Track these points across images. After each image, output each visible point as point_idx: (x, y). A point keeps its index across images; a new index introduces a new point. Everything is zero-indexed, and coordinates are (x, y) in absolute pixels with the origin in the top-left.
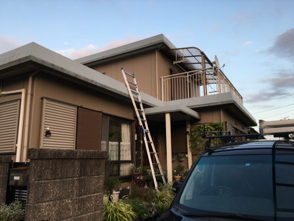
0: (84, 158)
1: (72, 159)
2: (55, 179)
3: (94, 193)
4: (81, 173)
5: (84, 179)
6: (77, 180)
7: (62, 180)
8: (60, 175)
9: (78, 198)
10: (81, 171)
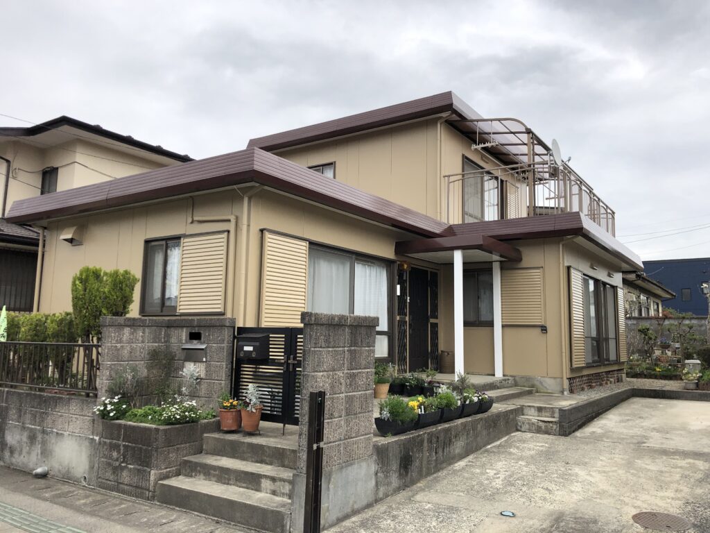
0: (354, 324)
1: (343, 325)
2: (328, 347)
3: (365, 368)
4: (351, 343)
5: (355, 350)
6: (348, 351)
7: (335, 349)
8: (332, 343)
9: (349, 372)
10: (351, 341)
